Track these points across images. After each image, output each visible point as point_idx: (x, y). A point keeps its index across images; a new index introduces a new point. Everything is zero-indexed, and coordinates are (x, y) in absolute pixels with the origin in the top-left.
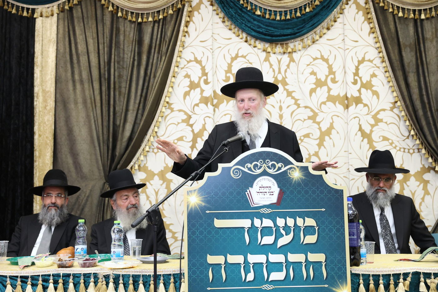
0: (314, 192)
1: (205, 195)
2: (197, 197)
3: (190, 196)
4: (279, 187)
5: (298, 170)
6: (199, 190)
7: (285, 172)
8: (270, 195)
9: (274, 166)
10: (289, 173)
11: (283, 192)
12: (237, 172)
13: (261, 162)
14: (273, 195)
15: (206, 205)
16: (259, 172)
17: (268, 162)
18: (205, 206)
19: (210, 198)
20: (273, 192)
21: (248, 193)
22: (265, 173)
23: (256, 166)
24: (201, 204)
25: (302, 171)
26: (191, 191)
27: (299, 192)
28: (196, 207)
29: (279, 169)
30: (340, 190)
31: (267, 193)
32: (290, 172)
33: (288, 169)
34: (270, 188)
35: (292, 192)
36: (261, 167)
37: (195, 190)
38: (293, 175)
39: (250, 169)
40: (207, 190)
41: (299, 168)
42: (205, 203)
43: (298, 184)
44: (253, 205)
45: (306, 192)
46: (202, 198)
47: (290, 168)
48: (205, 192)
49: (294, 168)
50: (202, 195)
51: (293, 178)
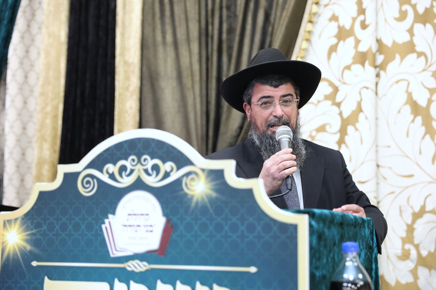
0: (234, 228)
1: (32, 230)
2: (20, 233)
3: (7, 229)
4: (165, 214)
5: (203, 176)
6: (23, 219)
7: (178, 182)
8: (147, 231)
9: (156, 168)
10: (186, 185)
11: (172, 227)
12: (88, 182)
13: (133, 160)
14: (151, 231)
15: (33, 249)
16: (126, 181)
17: (145, 160)
18: (30, 252)
19: (41, 235)
20: (151, 226)
21: (106, 228)
22: (139, 185)
23: (123, 169)
24: (25, 248)
25: (213, 180)
26: (9, 221)
27: (204, 227)
28: (15, 254)
29: (167, 175)
30: (292, 225)
31: (142, 227)
32: (188, 181)
33: (183, 176)
34: (147, 217)
35: (189, 227)
36: (132, 171)
37: (16, 219)
38: (192, 188)
39: (112, 176)
40: (37, 219)
41: (206, 172)
42: (31, 245)
43: (203, 209)
44: (115, 252)
45: (219, 228)
46: (28, 235)
47: (188, 174)
48: (32, 223)
49: (196, 173)
50: (27, 229)
51: (192, 197)
